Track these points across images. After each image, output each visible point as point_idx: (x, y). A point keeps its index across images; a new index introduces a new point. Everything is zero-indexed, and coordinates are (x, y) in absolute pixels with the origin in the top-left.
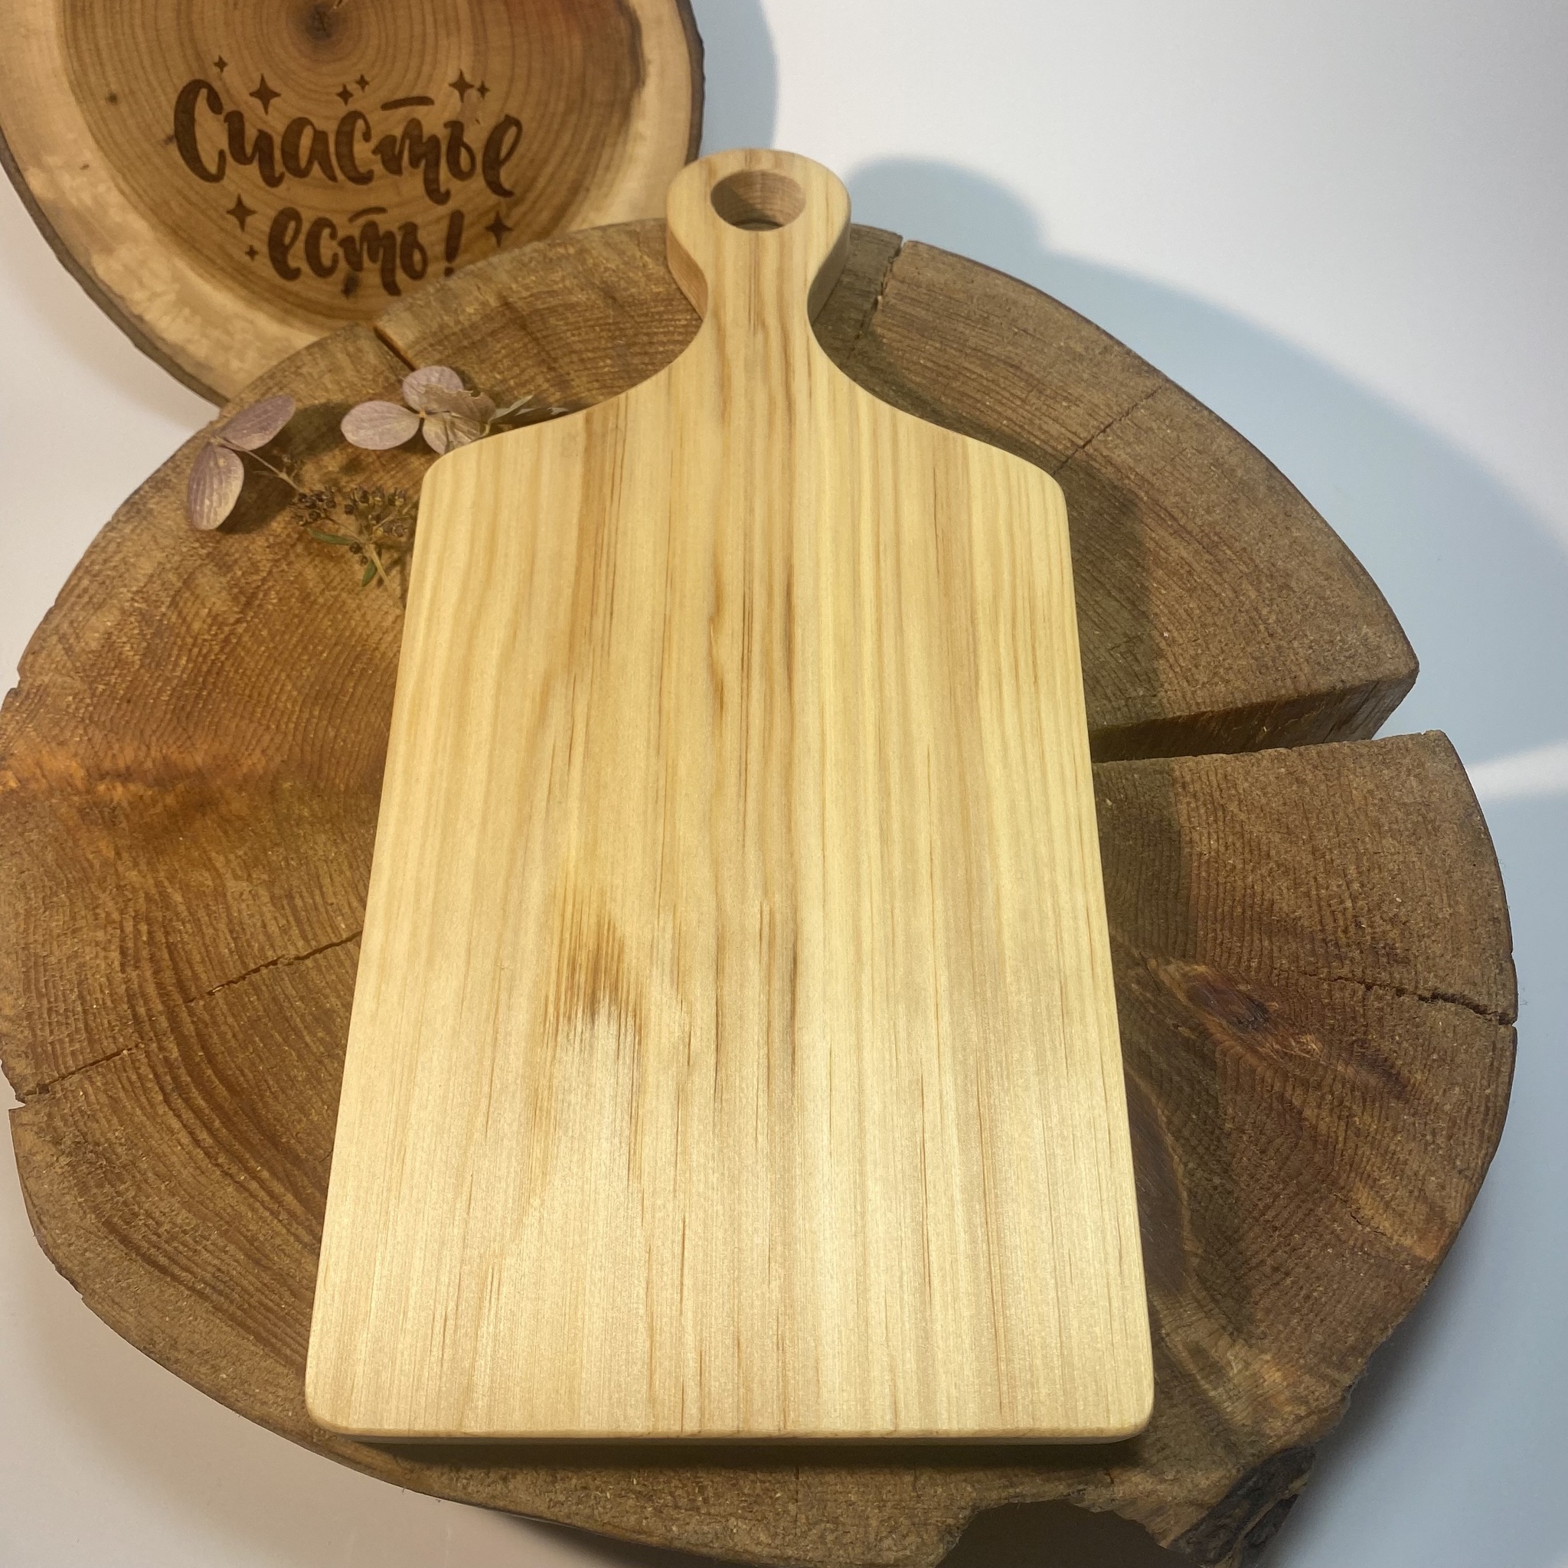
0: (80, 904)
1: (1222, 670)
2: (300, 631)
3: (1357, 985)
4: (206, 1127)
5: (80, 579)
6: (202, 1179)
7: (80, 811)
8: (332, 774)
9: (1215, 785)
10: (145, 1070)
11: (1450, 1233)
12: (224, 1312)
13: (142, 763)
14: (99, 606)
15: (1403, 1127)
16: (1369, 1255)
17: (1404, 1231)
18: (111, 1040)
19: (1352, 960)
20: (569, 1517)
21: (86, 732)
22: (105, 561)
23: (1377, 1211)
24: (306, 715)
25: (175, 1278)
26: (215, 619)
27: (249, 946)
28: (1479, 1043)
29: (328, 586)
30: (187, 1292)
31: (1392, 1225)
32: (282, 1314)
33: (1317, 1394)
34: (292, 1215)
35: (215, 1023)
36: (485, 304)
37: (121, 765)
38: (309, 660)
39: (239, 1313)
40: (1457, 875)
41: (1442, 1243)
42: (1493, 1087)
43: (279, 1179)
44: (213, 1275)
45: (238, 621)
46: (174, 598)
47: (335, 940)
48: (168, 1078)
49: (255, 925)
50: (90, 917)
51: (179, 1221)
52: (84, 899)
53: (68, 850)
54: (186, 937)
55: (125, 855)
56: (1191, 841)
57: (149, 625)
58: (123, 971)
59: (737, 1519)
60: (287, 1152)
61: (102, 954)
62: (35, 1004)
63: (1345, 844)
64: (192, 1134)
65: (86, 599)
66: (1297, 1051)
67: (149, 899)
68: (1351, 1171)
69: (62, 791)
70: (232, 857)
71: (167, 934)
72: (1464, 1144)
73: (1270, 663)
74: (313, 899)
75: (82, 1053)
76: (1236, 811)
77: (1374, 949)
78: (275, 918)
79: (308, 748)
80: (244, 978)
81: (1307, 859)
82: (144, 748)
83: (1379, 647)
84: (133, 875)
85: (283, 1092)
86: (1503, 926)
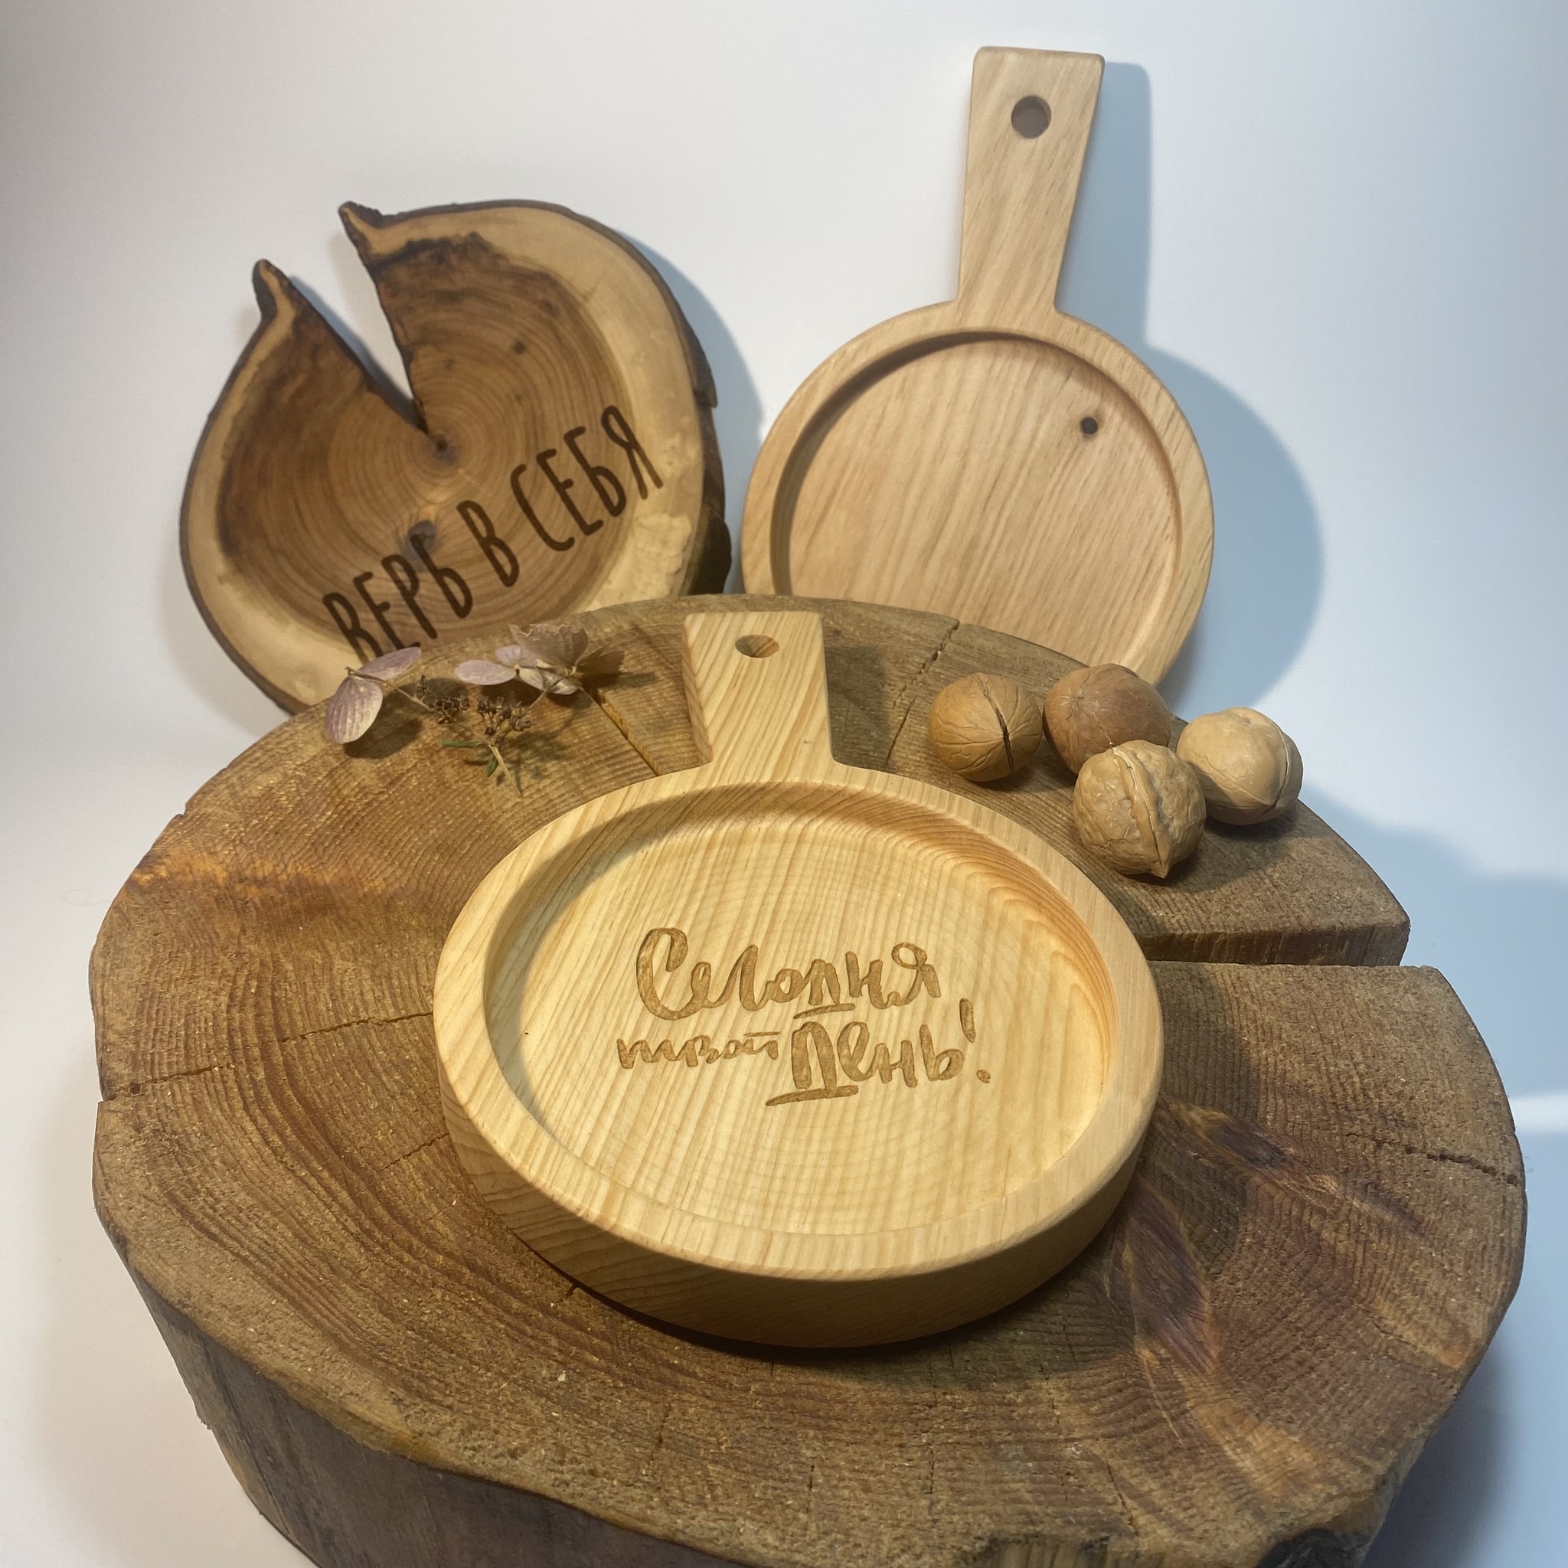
0: (202, 960)
1: (1232, 906)
2: (433, 804)
3: (1368, 1141)
4: (278, 1132)
5: (255, 752)
6: (265, 1170)
7: (216, 900)
8: (442, 900)
9: (1229, 982)
10: (231, 1083)
11: (1476, 1347)
12: (263, 1277)
13: (277, 875)
14: (266, 770)
15: (1420, 1255)
16: (1394, 1359)
17: (1429, 1341)
18: (206, 1058)
19: (1362, 1121)
20: (572, 1496)
21: (234, 849)
22: (278, 743)
23: (1399, 1321)
24: (427, 858)
25: (222, 1244)
26: (363, 790)
27: (346, 1006)
28: (1488, 1196)
29: (462, 779)
30: (230, 1257)
31: (1416, 1334)
32: (318, 1284)
33: (1348, 1476)
34: (344, 1207)
35: (302, 1057)
36: (620, 627)
37: (260, 875)
38: (437, 824)
39: (278, 1279)
40: (1456, 1068)
41: (1467, 1355)
42: (1506, 1231)
43: (336, 1179)
44: (259, 1246)
45: (382, 793)
46: (331, 771)
47: (422, 1012)
48: (252, 1092)
49: (353, 993)
50: (208, 971)
51: (237, 1200)
52: (206, 957)
53: (200, 925)
54: (290, 995)
55: (249, 933)
56: (1207, 1021)
57: (305, 786)
58: (228, 1012)
59: (745, 1520)
60: (350, 1160)
61: (213, 996)
62: (145, 1024)
63: (1351, 1036)
64: (264, 1135)
65: (256, 764)
66: (1312, 1185)
67: (262, 964)
68: (1370, 1286)
69: (204, 884)
70: (343, 944)
71: (274, 990)
72: (1482, 1274)
73: (1275, 905)
74: (409, 981)
75: (177, 1063)
76: (1249, 1003)
77: (1382, 1115)
78: (373, 990)
79: (423, 881)
80: (335, 1029)
81: (1316, 1044)
82: (282, 866)
83: (1372, 903)
84: (252, 948)
85: (354, 1114)
86: (1504, 1109)
